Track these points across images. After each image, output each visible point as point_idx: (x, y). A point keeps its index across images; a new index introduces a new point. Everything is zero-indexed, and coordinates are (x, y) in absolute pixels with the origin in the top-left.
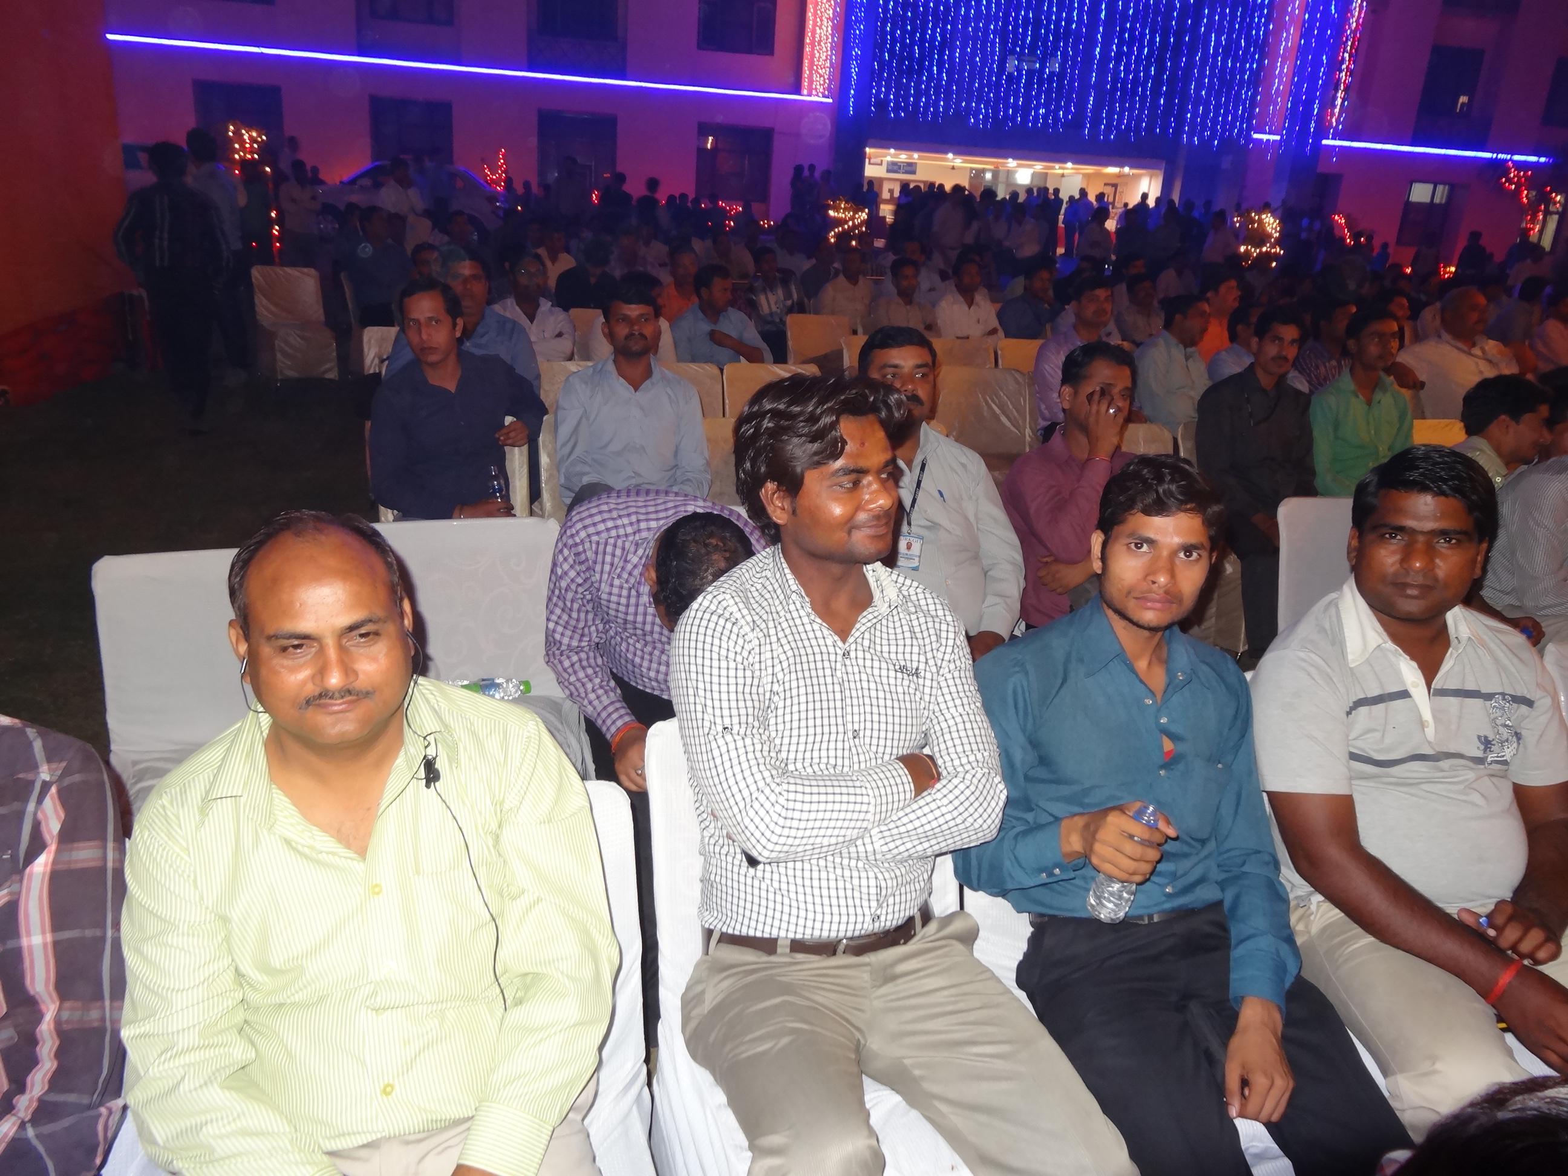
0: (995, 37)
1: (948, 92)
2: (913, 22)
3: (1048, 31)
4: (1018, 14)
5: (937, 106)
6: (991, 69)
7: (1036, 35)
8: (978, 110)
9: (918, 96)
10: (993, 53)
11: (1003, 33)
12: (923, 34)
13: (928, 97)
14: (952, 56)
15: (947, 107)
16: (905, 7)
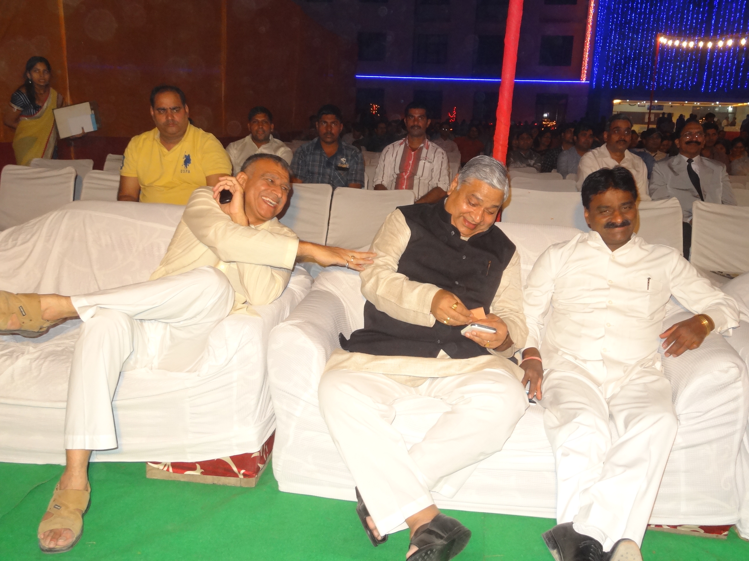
1: (637, 77)
2: (621, 51)
5: (631, 82)
9: (623, 79)
12: (626, 55)
13: (628, 79)
14: (638, 63)
15: (636, 83)
16: (618, 45)
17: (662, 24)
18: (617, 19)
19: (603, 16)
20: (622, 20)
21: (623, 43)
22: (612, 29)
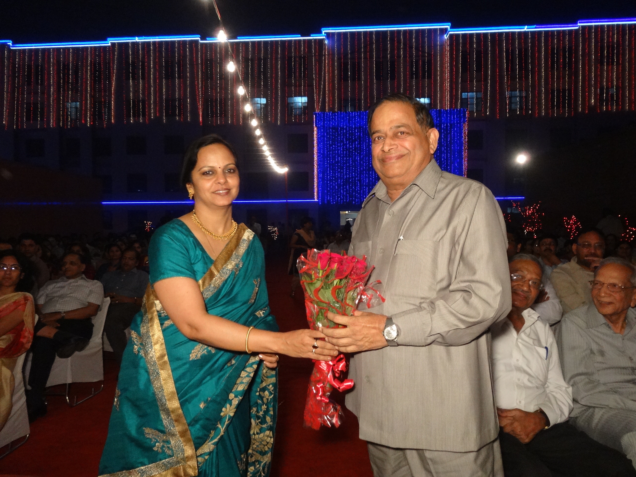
0: (358, 182)
1: (347, 197)
2: (335, 180)
3: (372, 179)
4: (363, 175)
5: (343, 199)
6: (358, 189)
7: (369, 180)
8: (355, 201)
9: (338, 198)
10: (358, 185)
11: (360, 181)
12: (338, 183)
13: (341, 198)
14: (346, 188)
15: (346, 200)
16: (332, 177)
17: (358, 163)
18: (330, 160)
19: (321, 159)
20: (333, 161)
21: (335, 174)
22: (327, 167)
